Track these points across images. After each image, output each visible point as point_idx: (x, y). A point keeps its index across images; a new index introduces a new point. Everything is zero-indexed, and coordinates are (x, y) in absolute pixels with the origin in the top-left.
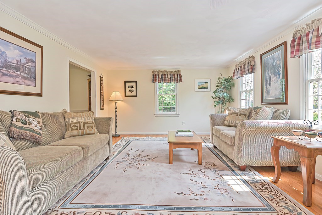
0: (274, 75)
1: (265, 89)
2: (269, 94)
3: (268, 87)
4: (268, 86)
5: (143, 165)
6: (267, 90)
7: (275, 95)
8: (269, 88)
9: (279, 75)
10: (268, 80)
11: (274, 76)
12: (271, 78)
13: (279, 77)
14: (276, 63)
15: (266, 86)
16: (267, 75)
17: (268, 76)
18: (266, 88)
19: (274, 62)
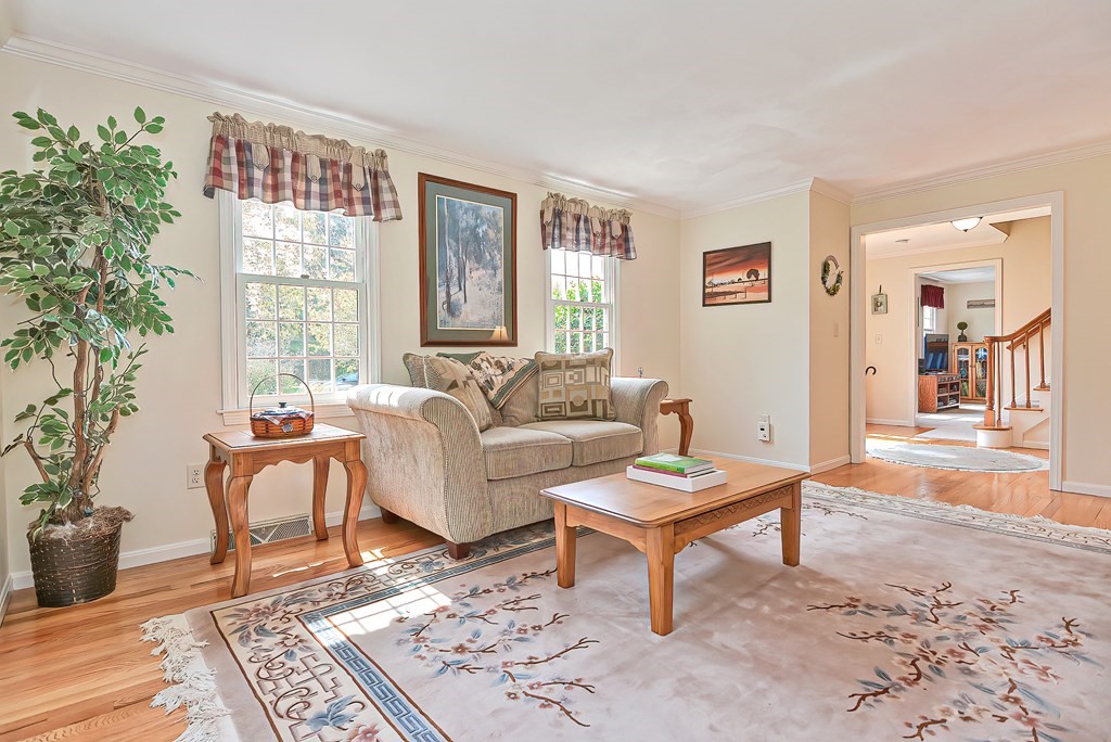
0: (479, 262)
1: (441, 296)
2: (457, 313)
3: (452, 292)
4: (454, 289)
5: (919, 593)
6: (448, 302)
7: (481, 320)
8: (457, 295)
9: (495, 269)
10: (455, 272)
11: (476, 265)
12: (467, 270)
13: (495, 275)
14: (485, 233)
15: (444, 288)
16: (450, 253)
17: (454, 259)
18: (444, 295)
19: (477, 226)
